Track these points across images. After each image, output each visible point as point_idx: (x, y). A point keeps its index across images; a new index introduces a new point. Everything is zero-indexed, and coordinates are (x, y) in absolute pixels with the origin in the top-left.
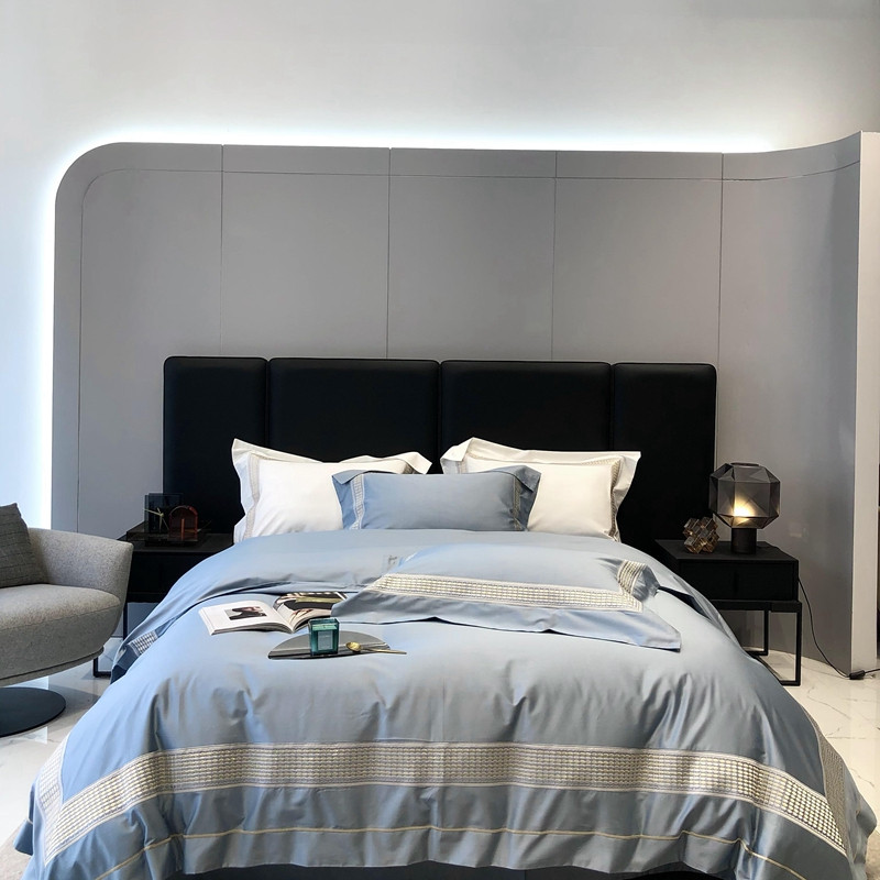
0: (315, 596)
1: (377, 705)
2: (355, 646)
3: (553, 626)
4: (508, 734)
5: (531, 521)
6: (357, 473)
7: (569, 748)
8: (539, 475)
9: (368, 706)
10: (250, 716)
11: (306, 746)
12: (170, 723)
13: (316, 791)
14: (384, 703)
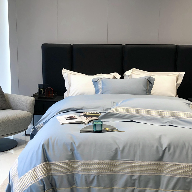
0: (92, 113)
1: (117, 148)
2: (107, 129)
3: (172, 124)
4: (161, 159)
5: (152, 92)
6: (99, 79)
7: (182, 164)
8: (154, 79)
9: (114, 149)
10: (75, 151)
11: (94, 161)
12: (50, 154)
13: (98, 176)
14: (119, 148)
